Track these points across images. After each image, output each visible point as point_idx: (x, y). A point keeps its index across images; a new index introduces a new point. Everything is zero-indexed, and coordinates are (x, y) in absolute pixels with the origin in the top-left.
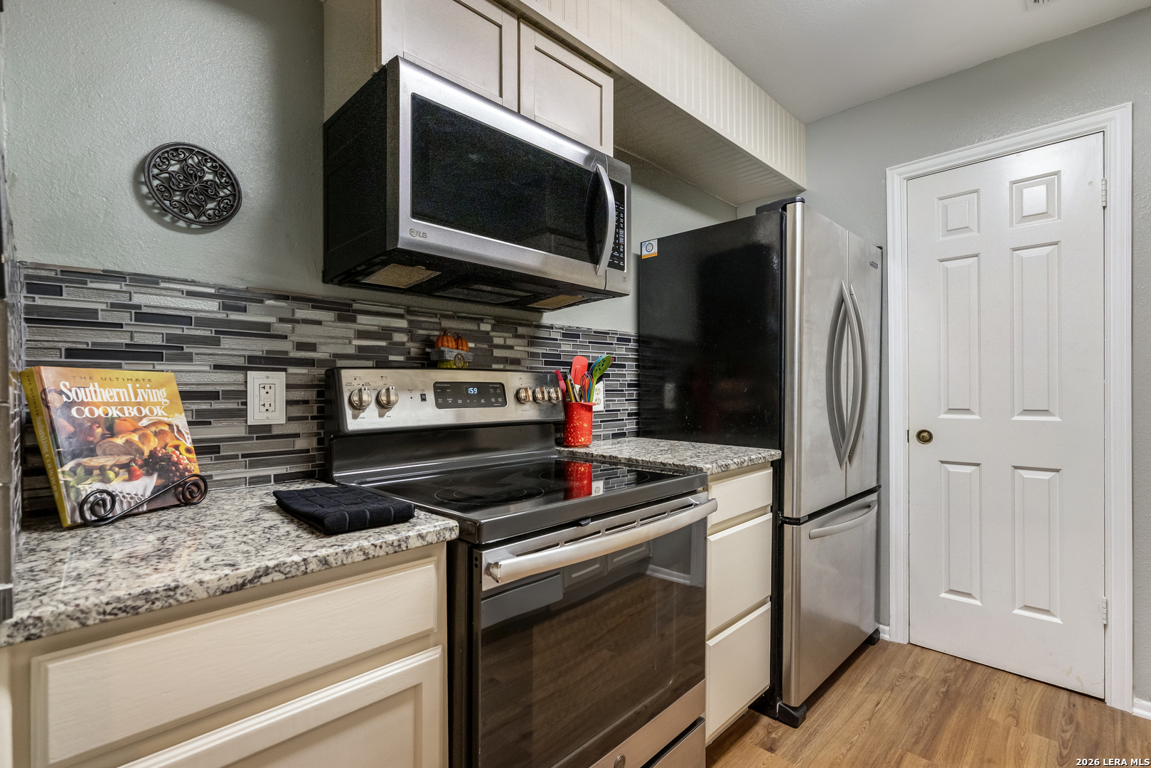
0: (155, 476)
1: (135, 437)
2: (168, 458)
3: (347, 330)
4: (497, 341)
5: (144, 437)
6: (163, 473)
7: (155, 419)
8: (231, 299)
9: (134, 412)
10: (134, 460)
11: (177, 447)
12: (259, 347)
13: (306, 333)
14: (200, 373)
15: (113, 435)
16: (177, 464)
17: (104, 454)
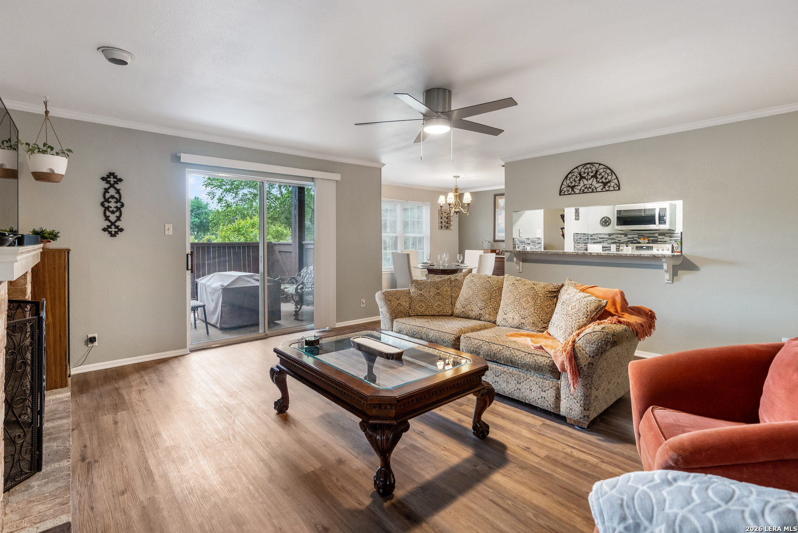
3: (626, 238)
4: (659, 238)
8: (610, 235)
12: (613, 241)
13: (619, 239)
14: (605, 245)
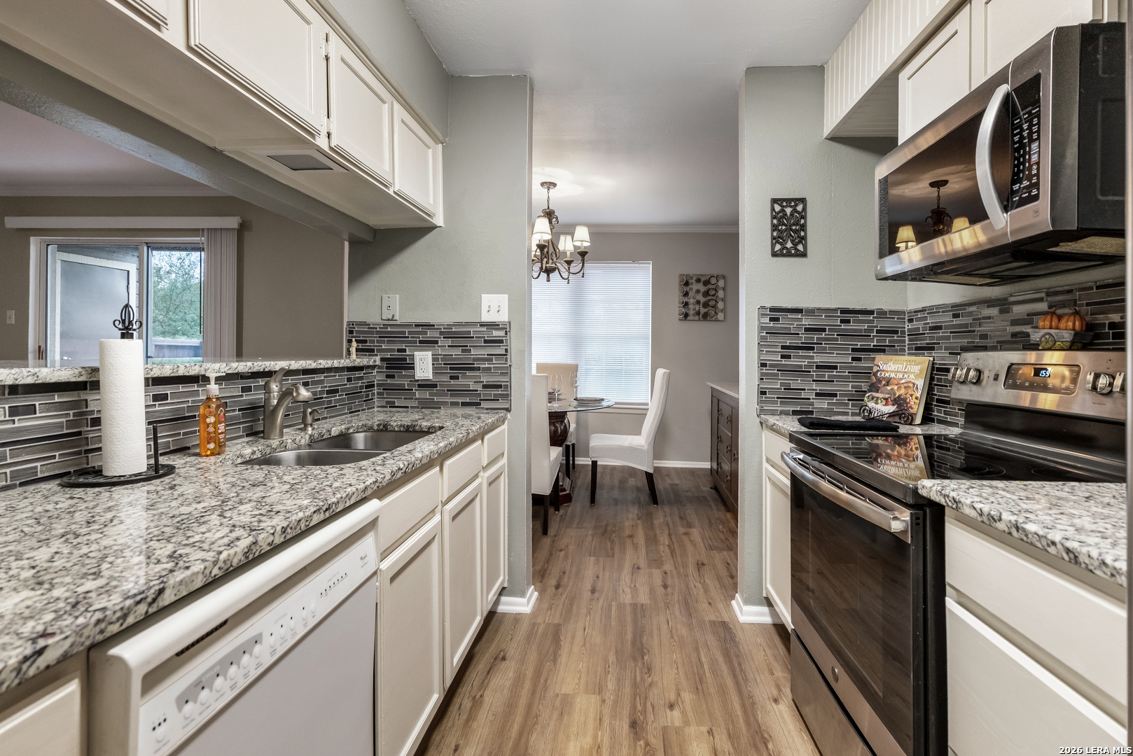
0: (896, 406)
1: (896, 387)
2: (905, 400)
5: (899, 388)
6: (899, 405)
7: (908, 380)
9: (901, 376)
10: (890, 397)
11: (911, 395)
15: (888, 385)
16: (907, 403)
17: (881, 393)
